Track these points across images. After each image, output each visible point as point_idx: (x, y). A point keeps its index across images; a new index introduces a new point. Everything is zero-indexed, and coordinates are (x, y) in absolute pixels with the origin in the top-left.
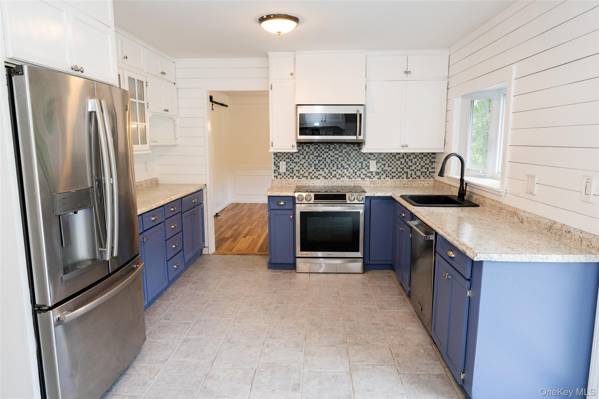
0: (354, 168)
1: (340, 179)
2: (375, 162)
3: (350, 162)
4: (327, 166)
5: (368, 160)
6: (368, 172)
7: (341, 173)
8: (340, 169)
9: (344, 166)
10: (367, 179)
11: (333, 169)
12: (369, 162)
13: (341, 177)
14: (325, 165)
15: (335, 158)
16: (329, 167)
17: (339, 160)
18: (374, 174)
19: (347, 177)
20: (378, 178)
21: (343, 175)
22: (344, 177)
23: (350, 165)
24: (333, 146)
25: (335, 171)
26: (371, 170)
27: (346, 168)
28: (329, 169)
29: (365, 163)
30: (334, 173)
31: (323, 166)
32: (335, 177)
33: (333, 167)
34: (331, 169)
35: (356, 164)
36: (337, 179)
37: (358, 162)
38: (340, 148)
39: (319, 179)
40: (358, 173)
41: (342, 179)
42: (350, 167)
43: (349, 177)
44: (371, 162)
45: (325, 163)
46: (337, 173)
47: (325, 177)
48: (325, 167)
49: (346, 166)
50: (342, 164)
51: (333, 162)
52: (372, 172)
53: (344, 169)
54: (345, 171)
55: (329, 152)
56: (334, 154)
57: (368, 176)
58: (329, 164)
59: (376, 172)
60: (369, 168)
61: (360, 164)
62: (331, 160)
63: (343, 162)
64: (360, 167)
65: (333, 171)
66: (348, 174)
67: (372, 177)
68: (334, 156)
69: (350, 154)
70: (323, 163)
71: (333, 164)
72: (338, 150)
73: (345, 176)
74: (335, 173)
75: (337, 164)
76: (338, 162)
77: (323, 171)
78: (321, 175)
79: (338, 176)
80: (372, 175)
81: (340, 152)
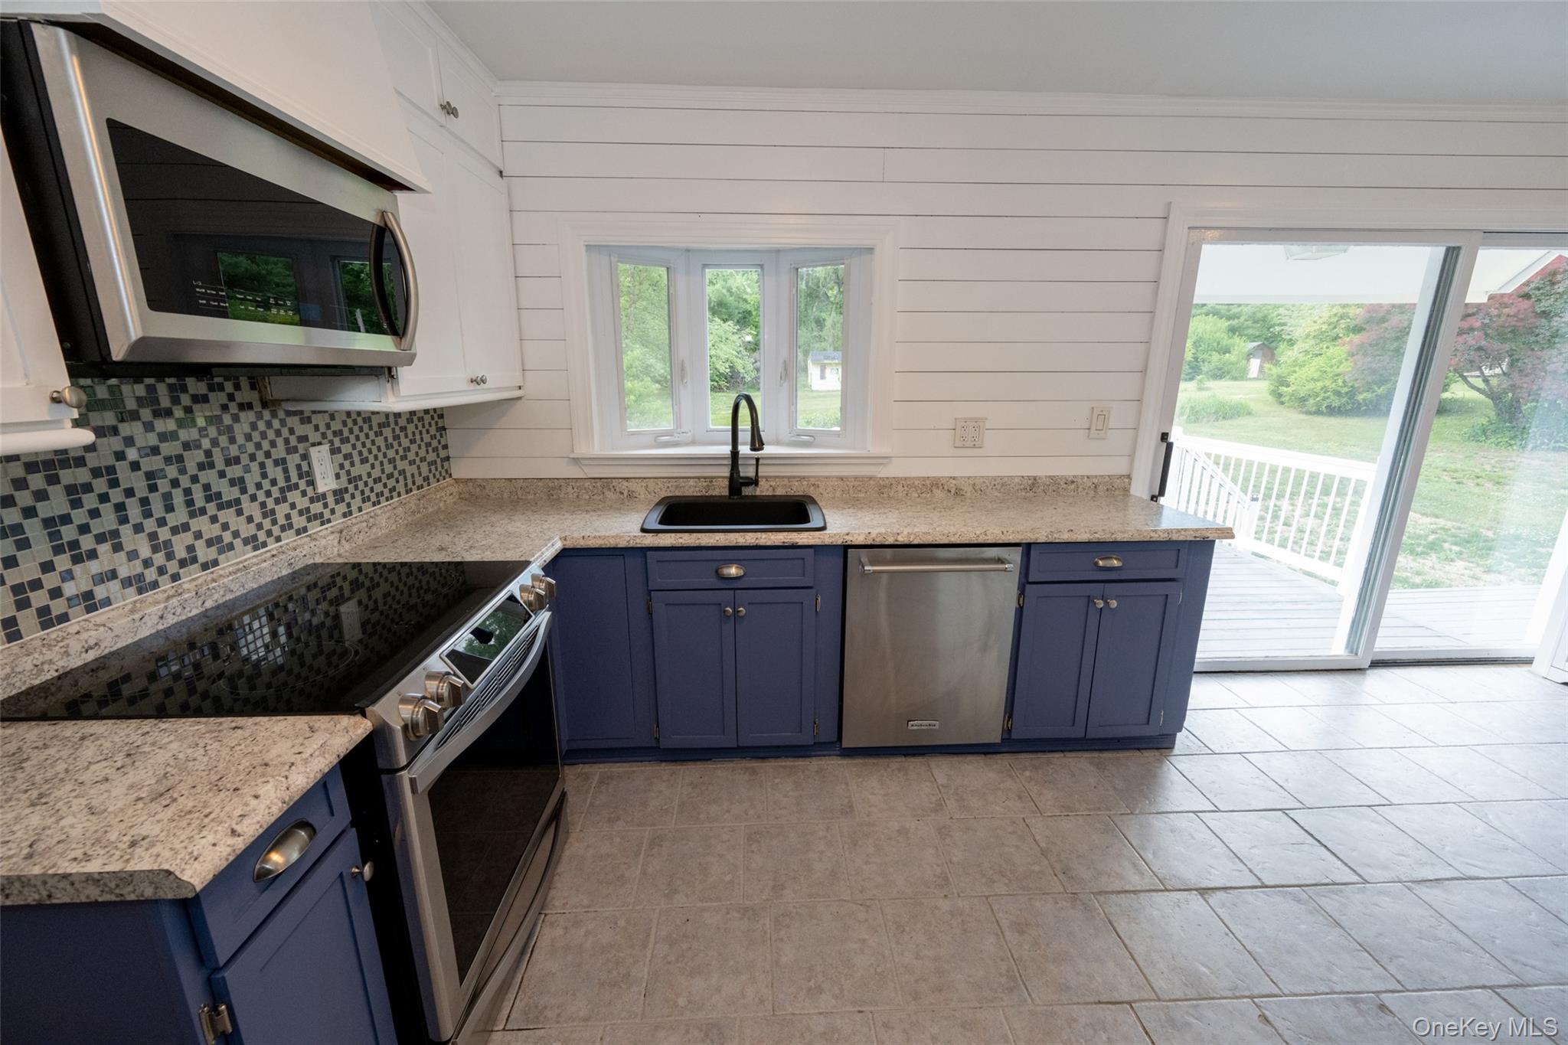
0: (261, 496)
1: (215, 563)
2: (326, 448)
3: (234, 471)
4: (134, 511)
5: (301, 447)
6: (312, 500)
7: (215, 530)
8: (203, 511)
9: (219, 495)
10: (315, 528)
11: (173, 520)
12: (305, 457)
13: (221, 551)
14: (120, 507)
15: (168, 460)
16: (148, 514)
17: (191, 467)
18: (331, 500)
19: (246, 542)
20: (345, 515)
21: (227, 537)
22: (231, 547)
23: (239, 483)
24: (140, 390)
25: (186, 527)
26: (321, 489)
27: (229, 504)
28: (150, 525)
29: (293, 460)
30: (180, 544)
31: (108, 520)
32: (194, 560)
33: (170, 508)
34: (162, 522)
35: (264, 475)
36: (205, 567)
37: (269, 463)
38: (176, 401)
39: (107, 602)
40: (282, 510)
41: (228, 563)
42: (244, 491)
43: (252, 541)
44: (313, 451)
45: (116, 496)
46: (198, 535)
47: (140, 584)
48: (124, 520)
49: (230, 493)
50: (207, 487)
51: (163, 485)
52: (324, 496)
53: (220, 507)
54: (227, 515)
55: (125, 429)
56: (152, 439)
57: (316, 517)
58: (145, 502)
59: (335, 492)
60: (312, 483)
61: (280, 468)
62: (150, 476)
63: (208, 476)
64: (281, 483)
65: (175, 531)
66: (247, 530)
67: (327, 515)
68: (155, 451)
69: (230, 429)
70: (104, 498)
71: (167, 497)
72: (168, 413)
73: (238, 542)
74: (187, 538)
75: (188, 492)
76: (185, 482)
77: (118, 548)
78: (113, 574)
79: (204, 553)
80: (326, 506)
81: (181, 424)
